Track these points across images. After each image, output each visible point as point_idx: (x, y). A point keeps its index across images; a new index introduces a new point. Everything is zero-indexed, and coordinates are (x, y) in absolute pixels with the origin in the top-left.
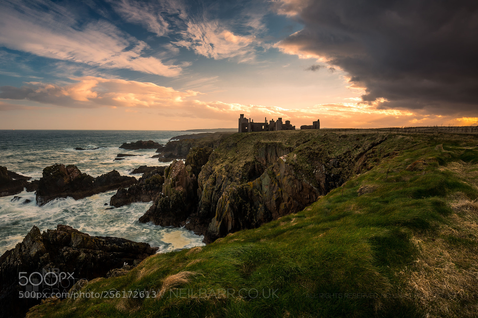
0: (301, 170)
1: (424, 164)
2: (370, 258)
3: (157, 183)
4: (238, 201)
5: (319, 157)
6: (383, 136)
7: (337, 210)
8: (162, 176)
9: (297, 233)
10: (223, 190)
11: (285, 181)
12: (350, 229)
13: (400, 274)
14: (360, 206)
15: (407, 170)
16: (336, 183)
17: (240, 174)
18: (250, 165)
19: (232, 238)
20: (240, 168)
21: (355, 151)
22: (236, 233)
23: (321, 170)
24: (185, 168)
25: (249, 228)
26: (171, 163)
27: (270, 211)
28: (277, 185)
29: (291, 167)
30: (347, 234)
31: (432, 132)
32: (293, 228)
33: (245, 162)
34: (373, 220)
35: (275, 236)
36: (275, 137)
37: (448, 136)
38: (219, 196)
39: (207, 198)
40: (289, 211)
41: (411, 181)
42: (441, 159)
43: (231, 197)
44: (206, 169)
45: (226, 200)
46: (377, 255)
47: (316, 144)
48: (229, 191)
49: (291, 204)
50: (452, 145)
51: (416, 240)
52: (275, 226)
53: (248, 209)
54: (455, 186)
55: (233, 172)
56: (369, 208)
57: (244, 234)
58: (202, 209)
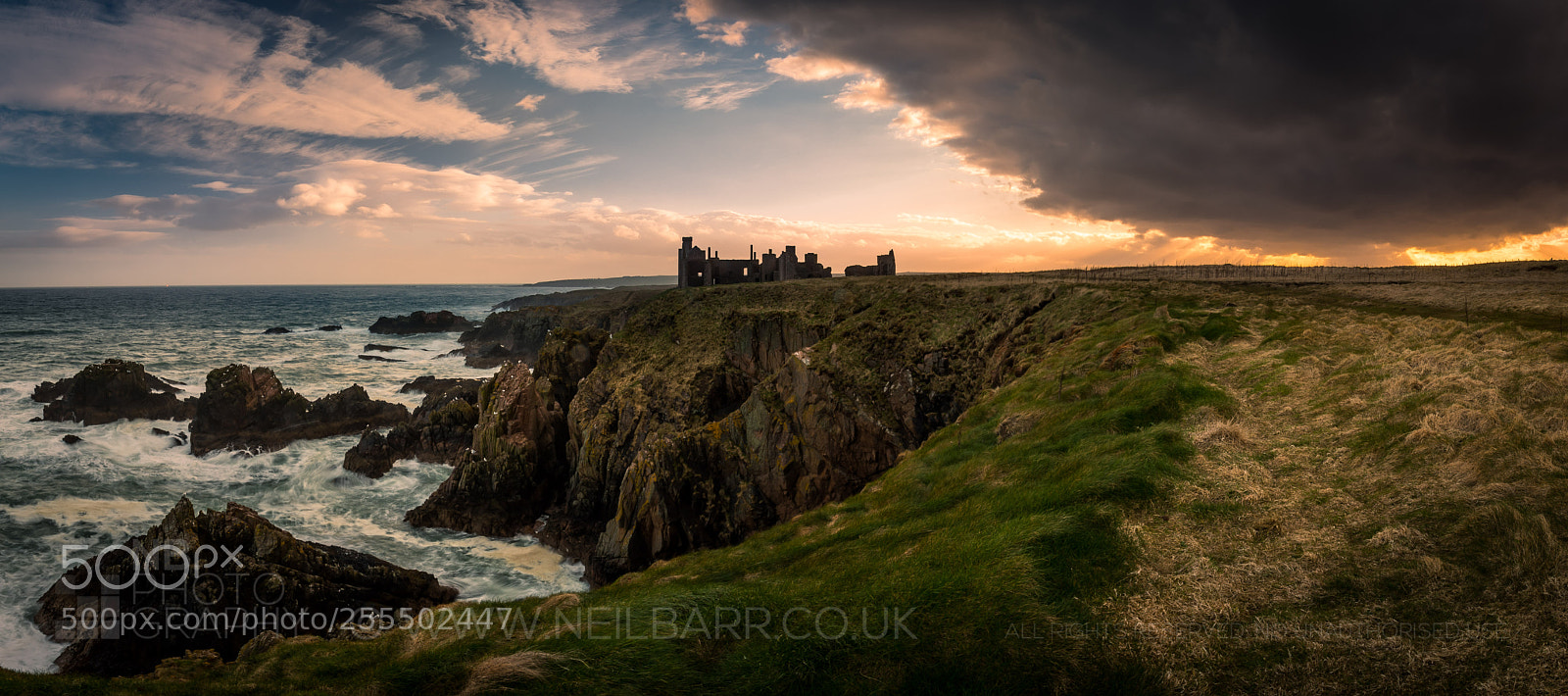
0: (851, 386)
1: (1136, 352)
2: (1033, 588)
3: (457, 423)
4: (680, 476)
5: (897, 350)
6: (1048, 291)
7: (946, 484)
8: (474, 406)
9: (847, 551)
10: (638, 445)
11: (808, 417)
12: (982, 527)
13: (1105, 609)
14: (1002, 468)
15: (1103, 369)
16: (942, 414)
17: (684, 402)
18: (711, 375)
19: (665, 572)
20: (684, 386)
21: (984, 329)
22: (675, 561)
23: (902, 383)
24: (533, 385)
25: (713, 546)
26: (498, 369)
27: (769, 500)
28: (786, 428)
29: (825, 378)
30: (973, 541)
31: (1146, 278)
32: (835, 540)
33: (699, 368)
34: (1035, 498)
35: (786, 563)
36: (779, 297)
37: (1177, 286)
38: (626, 461)
39: (594, 467)
40: (822, 498)
41: (1112, 394)
42: (1166, 339)
43: (661, 464)
44: (589, 389)
45: (645, 471)
46: (1048, 577)
47: (888, 315)
48: (654, 447)
49: (829, 478)
50: (1185, 306)
51: (1132, 528)
52: (784, 539)
53: (709, 496)
54: (1196, 394)
55: (664, 396)
56: (1023, 470)
57: (697, 562)
58: (580, 495)
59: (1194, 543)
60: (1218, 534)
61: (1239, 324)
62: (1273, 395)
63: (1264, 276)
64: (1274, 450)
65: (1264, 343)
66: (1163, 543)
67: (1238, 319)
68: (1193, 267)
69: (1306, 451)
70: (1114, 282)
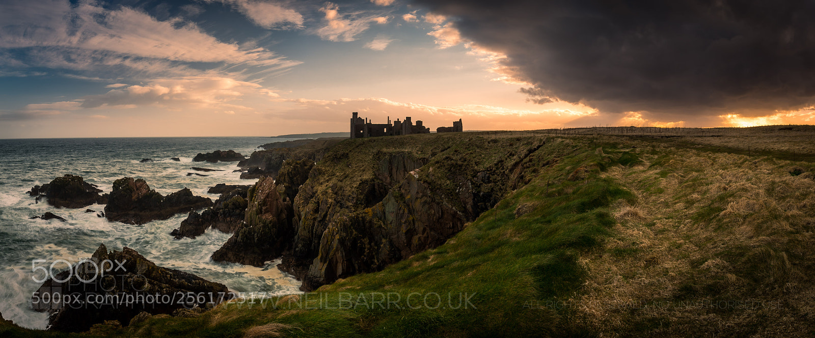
0: (439, 189)
1: (586, 171)
2: (533, 292)
3: (237, 208)
4: (351, 235)
5: (463, 171)
6: (541, 140)
7: (489, 239)
8: (245, 199)
9: (437, 274)
10: (329, 219)
11: (417, 205)
12: (508, 261)
14: (518, 231)
15: (570, 180)
16: (487, 204)
17: (353, 198)
18: (367, 184)
19: (343, 285)
20: (353, 189)
21: (508, 160)
22: (348, 279)
23: (466, 188)
24: (275, 189)
25: (368, 272)
26: (257, 181)
27: (397, 248)
28: (406, 211)
29: (426, 185)
30: (503, 269)
31: (591, 133)
32: (431, 269)
33: (361, 180)
34: (535, 246)
35: (406, 280)
36: (402, 144)
37: (607, 137)
38: (324, 228)
39: (307, 231)
40: (424, 247)
41: (574, 193)
42: (601, 165)
43: (341, 230)
44: (304, 191)
45: (333, 233)
46: (541, 287)
47: (459, 153)
48: (337, 221)
49: (428, 237)
50: (611, 148)
51: (584, 262)
52: (405, 268)
53: (366, 246)
54: (617, 193)
55: (343, 195)
56: (529, 232)
57: (360, 280)
58: (300, 245)
60: (627, 264)
61: (638, 157)
62: (655, 193)
63: (651, 132)
64: (655, 221)
65: (650, 167)
66: (599, 269)
67: (637, 154)
68: (615, 128)
69: (671, 222)
70: (574, 135)
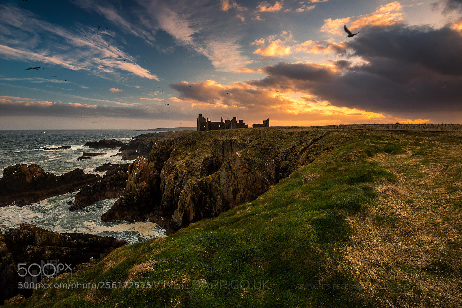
0: (254, 164)
1: (356, 156)
2: (314, 238)
3: (121, 180)
4: (198, 194)
5: (269, 152)
6: (323, 133)
7: (285, 198)
8: (126, 173)
9: (252, 219)
10: (184, 184)
11: (240, 174)
12: (297, 214)
13: (339, 250)
14: (304, 194)
15: (342, 161)
16: (284, 174)
17: (199, 169)
18: (208, 160)
19: (193, 227)
20: (200, 164)
21: (299, 146)
22: (197, 223)
23: (271, 163)
24: (148, 165)
25: (209, 218)
26: (135, 160)
27: (227, 201)
28: (233, 178)
29: (245, 161)
30: (294, 218)
31: (362, 129)
32: (248, 215)
33: (204, 158)
34: (316, 205)
35: (232, 223)
36: (230, 135)
37: (374, 132)
38: (181, 189)
39: (170, 192)
40: (244, 201)
41: (345, 171)
42: (368, 152)
43: (192, 190)
44: (168, 165)
45: (187, 192)
46: (319, 234)
47: (267, 140)
48: (189, 184)
49: (246, 194)
50: (377, 140)
51: (350, 220)
52: (232, 215)
53: (208, 200)
54: (380, 173)
55: (193, 167)
56: (312, 195)
57: (204, 223)
58: (165, 202)
59: (375, 231)
61: (401, 147)
62: (415, 177)
63: (415, 128)
64: (413, 199)
65: (413, 156)
66: (362, 228)
67: (401, 145)
68: (382, 124)
69: (430, 202)
70: (348, 130)
